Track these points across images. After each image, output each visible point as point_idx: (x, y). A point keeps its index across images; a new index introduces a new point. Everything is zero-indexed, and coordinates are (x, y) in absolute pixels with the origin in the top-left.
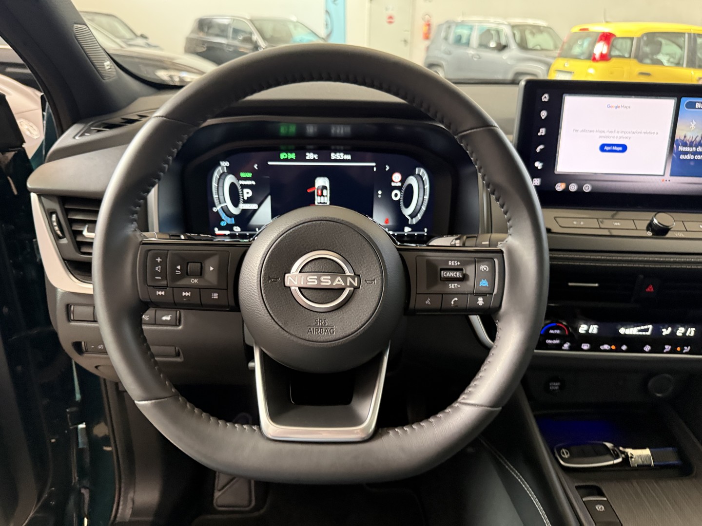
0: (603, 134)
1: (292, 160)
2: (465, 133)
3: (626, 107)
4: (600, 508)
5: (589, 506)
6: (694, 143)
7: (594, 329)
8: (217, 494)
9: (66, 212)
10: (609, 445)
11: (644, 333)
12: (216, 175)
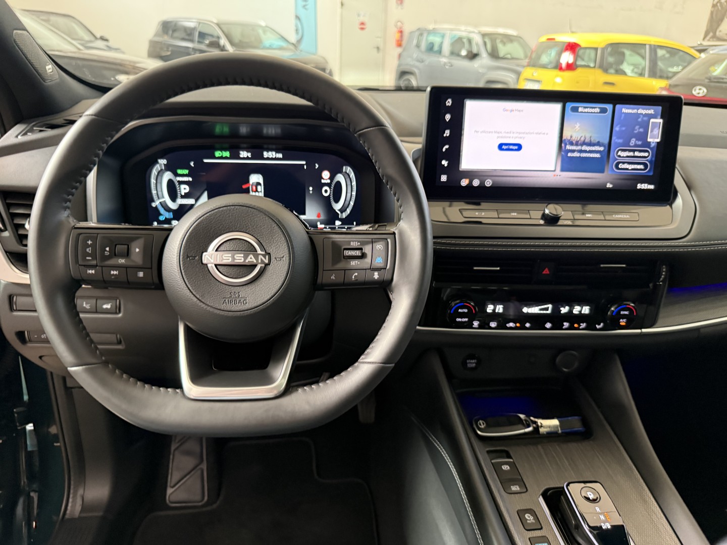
0: (500, 135)
1: (226, 158)
2: (362, 132)
3: (519, 111)
4: (506, 468)
5: (497, 468)
6: (579, 142)
7: (500, 309)
8: (169, 491)
9: (8, 206)
10: (522, 416)
11: (545, 312)
12: (154, 172)
